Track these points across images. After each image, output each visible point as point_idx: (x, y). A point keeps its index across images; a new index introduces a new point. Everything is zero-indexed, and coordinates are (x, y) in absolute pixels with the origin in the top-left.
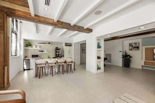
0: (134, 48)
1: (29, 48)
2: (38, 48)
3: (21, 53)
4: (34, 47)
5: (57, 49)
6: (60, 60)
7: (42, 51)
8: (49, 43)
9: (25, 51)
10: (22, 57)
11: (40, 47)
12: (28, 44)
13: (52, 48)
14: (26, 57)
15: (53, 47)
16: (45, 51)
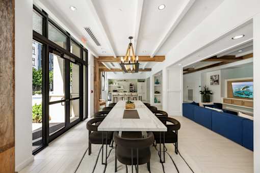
0: (215, 81)
1: (111, 85)
2: (117, 85)
3: (106, 89)
4: (114, 85)
5: (131, 85)
6: (133, 94)
7: (120, 87)
8: (125, 81)
9: (109, 87)
10: (107, 92)
11: (118, 84)
12: (111, 82)
14: (109, 91)
15: (128, 84)
16: (122, 87)
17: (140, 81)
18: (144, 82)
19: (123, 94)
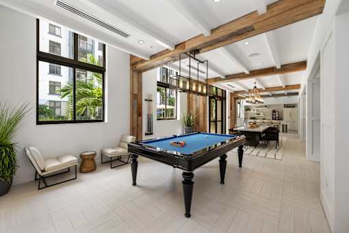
1: (248, 112)
2: (255, 112)
3: (242, 116)
4: (252, 112)
5: (274, 111)
6: (278, 122)
7: (259, 114)
8: (266, 107)
9: (246, 114)
10: (243, 118)
11: (257, 110)
12: (247, 109)
13: (269, 111)
14: (245, 119)
16: (262, 113)
17: (287, 106)
18: (294, 107)
19: (262, 121)
